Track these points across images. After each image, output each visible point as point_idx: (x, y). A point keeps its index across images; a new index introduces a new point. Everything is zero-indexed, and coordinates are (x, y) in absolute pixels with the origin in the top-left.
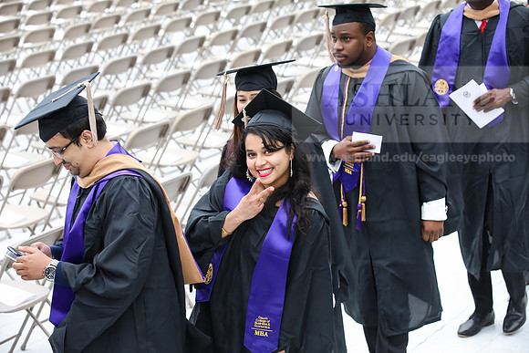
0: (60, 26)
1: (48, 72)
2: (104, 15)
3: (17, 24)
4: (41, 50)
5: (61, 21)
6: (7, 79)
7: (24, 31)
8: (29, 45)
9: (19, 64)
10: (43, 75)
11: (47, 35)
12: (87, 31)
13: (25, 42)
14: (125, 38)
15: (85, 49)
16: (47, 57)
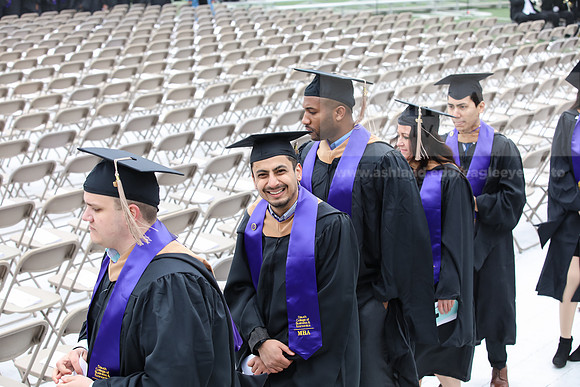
0: (200, 85)
1: (188, 127)
2: (242, 77)
3: (161, 82)
4: (182, 108)
5: (201, 81)
6: (149, 133)
7: (167, 88)
8: (171, 102)
9: (161, 119)
10: (183, 131)
11: (189, 93)
12: (226, 91)
13: (168, 99)
14: (260, 100)
15: (223, 108)
16: (187, 114)
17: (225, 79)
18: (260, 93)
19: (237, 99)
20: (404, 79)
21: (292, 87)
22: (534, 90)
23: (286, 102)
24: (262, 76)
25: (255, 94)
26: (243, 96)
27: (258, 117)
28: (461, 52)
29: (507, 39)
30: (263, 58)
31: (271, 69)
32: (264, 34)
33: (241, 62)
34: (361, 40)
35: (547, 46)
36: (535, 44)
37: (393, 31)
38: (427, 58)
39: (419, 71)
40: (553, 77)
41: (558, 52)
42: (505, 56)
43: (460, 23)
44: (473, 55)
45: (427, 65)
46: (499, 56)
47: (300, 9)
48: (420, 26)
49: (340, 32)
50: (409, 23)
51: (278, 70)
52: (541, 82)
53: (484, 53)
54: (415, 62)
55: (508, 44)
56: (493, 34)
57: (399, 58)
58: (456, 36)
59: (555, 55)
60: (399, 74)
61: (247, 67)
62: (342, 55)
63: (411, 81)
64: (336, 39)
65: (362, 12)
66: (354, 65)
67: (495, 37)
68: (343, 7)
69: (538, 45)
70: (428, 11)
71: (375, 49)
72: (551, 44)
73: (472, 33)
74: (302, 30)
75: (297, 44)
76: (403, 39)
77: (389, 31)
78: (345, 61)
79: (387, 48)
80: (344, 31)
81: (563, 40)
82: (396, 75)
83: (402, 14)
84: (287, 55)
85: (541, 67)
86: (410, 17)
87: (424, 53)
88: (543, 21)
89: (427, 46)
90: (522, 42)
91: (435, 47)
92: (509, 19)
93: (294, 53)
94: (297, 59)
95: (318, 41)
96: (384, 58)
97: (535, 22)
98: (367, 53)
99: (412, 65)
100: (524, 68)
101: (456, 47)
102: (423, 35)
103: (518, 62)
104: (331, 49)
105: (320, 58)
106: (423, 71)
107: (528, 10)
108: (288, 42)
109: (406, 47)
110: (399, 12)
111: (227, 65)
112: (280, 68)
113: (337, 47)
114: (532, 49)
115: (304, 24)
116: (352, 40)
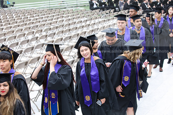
17: (4, 31)
18: (15, 35)
19: (8, 37)
20: (59, 29)
21: (25, 33)
22: (98, 30)
23: (23, 37)
24: (16, 30)
25: (14, 35)
26: (10, 36)
27: (15, 42)
28: (75, 20)
29: (89, 15)
30: (16, 24)
31: (18, 28)
32: (15, 17)
33: (9, 26)
34: (45, 17)
35: (101, 17)
36: (97, 16)
37: (55, 14)
38: (65, 22)
39: (63, 26)
40: (103, 26)
41: (104, 18)
42: (88, 20)
43: (75, 11)
44: (79, 20)
45: (65, 24)
46: (87, 20)
47: (26, 9)
48: (63, 13)
49: (39, 16)
50: (59, 12)
51: (20, 28)
52: (100, 28)
53: (82, 20)
54: (62, 24)
55: (89, 17)
56: (84, 14)
57: (57, 23)
58: (74, 15)
59: (104, 19)
60: (57, 27)
61: (11, 27)
62: (39, 22)
63: (61, 29)
64: (38, 18)
65: (45, 9)
66: (43, 25)
67: (85, 15)
68: (39, 8)
69: (98, 17)
70: (65, 8)
71: (49, 20)
72: (102, 16)
73: (78, 14)
74: (27, 15)
75: (26, 20)
76: (58, 17)
77: (53, 14)
78: (40, 24)
79: (53, 19)
80: (40, 15)
81: (106, 15)
82: (56, 28)
83: (57, 9)
84: (23, 23)
85: (99, 23)
86: (60, 10)
87: (64, 21)
88: (100, 10)
89: (65, 18)
90: (93, 16)
91: (67, 19)
92: (89, 9)
93: (25, 23)
94: (26, 24)
95: (32, 19)
96: (52, 22)
97: (97, 10)
98: (47, 21)
99: (61, 24)
100: (94, 24)
101: (74, 18)
102: (64, 15)
103: (93, 22)
104: (36, 21)
105: (33, 24)
106: (64, 26)
107: (95, 6)
108: (23, 19)
109: (59, 19)
110: (56, 9)
111: (5, 27)
112: (21, 27)
113: (38, 20)
114: (96, 18)
115: (28, 14)
116: (42, 18)
